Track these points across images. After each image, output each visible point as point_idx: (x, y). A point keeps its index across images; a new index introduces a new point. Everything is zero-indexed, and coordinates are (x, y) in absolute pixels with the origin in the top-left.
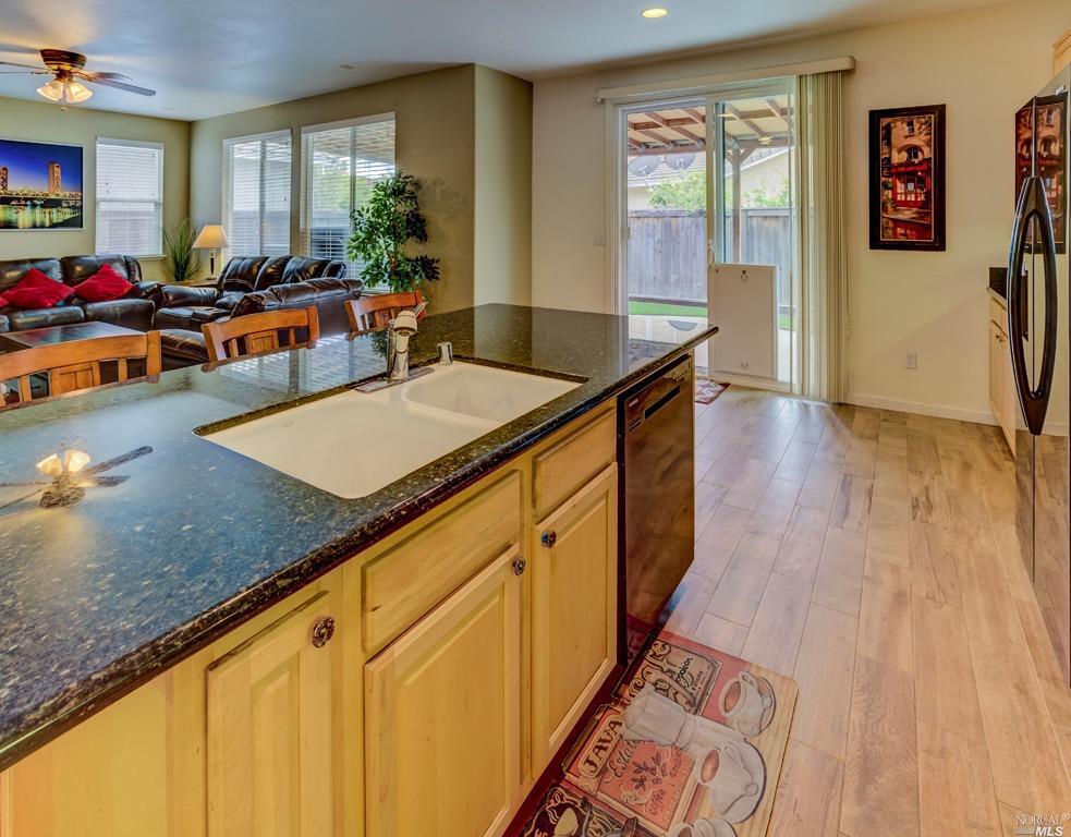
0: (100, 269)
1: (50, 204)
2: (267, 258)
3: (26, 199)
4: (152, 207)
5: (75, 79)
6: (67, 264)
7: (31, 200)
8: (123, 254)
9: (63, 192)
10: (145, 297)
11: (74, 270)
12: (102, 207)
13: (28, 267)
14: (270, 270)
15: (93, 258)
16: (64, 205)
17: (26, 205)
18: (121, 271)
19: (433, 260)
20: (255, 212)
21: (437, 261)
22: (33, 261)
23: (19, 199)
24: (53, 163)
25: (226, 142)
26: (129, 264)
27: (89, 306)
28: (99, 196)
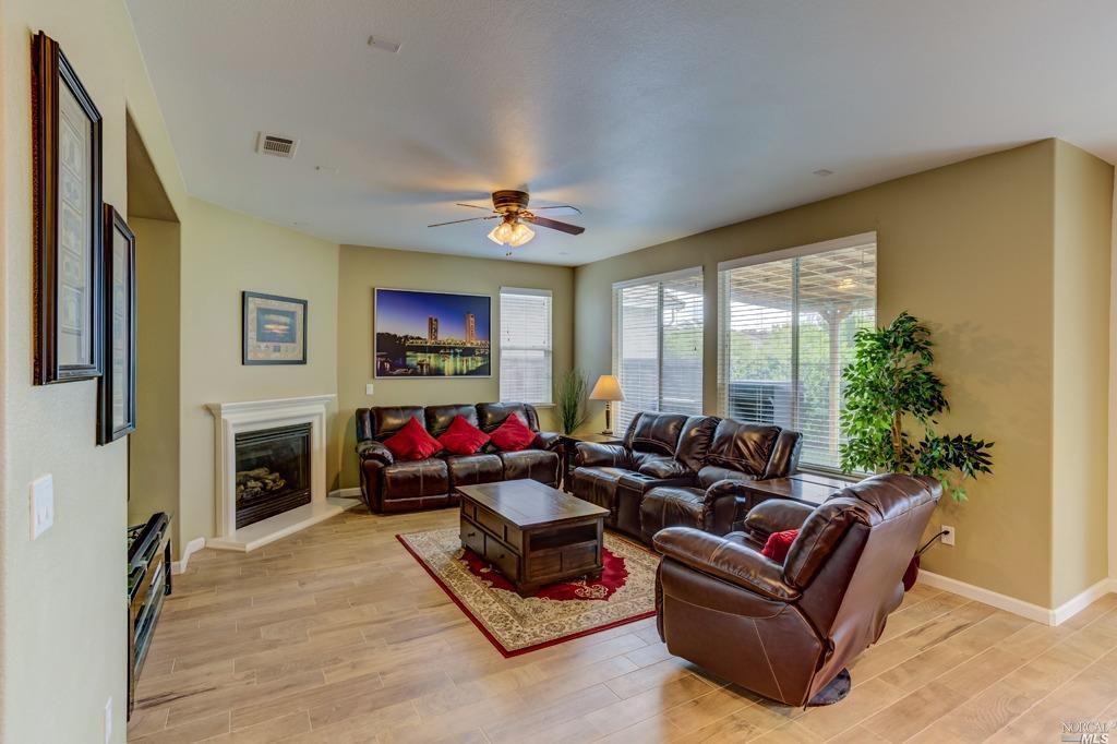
0: (506, 417)
1: (468, 352)
2: (687, 418)
3: (450, 348)
4: (542, 354)
5: (519, 220)
6: (481, 410)
7: (454, 348)
8: (524, 401)
9: (475, 342)
10: (549, 449)
11: (486, 416)
12: (504, 354)
13: (454, 413)
14: (693, 433)
15: (499, 405)
16: (477, 353)
17: (449, 354)
18: (523, 420)
19: (980, 445)
20: (651, 360)
21: (988, 446)
22: (457, 407)
23: (445, 348)
24: (468, 313)
25: (615, 286)
26: (529, 412)
27: (505, 455)
28: (502, 345)
